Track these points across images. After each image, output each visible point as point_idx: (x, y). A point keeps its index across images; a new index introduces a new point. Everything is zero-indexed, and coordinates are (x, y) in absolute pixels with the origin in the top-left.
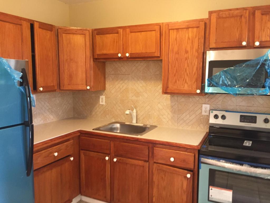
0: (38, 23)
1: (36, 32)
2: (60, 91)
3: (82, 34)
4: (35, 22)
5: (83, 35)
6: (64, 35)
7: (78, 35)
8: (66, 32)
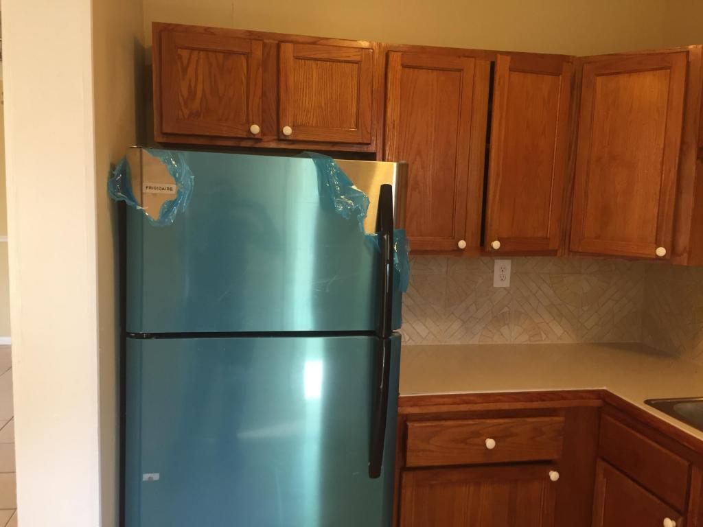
0: (509, 58)
1: (499, 84)
2: (569, 254)
3: (661, 69)
4: (499, 56)
5: (663, 72)
6: (599, 79)
7: (646, 73)
8: (607, 72)
